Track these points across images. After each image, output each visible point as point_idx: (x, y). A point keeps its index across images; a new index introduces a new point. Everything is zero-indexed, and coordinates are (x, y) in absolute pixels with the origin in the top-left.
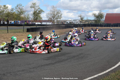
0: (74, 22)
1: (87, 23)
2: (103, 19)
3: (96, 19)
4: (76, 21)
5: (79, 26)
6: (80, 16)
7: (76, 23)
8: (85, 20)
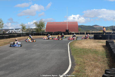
0: (16, 32)
1: (28, 32)
2: (44, 28)
3: (38, 28)
4: (18, 30)
5: (23, 35)
6: (22, 25)
7: (18, 32)
8: (26, 29)
